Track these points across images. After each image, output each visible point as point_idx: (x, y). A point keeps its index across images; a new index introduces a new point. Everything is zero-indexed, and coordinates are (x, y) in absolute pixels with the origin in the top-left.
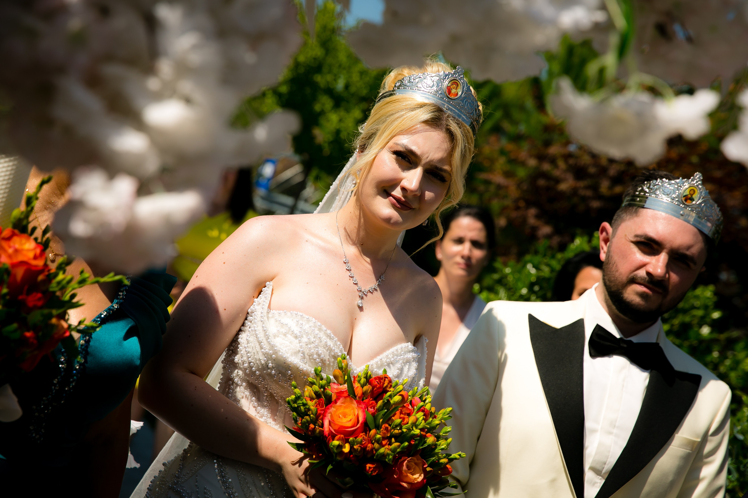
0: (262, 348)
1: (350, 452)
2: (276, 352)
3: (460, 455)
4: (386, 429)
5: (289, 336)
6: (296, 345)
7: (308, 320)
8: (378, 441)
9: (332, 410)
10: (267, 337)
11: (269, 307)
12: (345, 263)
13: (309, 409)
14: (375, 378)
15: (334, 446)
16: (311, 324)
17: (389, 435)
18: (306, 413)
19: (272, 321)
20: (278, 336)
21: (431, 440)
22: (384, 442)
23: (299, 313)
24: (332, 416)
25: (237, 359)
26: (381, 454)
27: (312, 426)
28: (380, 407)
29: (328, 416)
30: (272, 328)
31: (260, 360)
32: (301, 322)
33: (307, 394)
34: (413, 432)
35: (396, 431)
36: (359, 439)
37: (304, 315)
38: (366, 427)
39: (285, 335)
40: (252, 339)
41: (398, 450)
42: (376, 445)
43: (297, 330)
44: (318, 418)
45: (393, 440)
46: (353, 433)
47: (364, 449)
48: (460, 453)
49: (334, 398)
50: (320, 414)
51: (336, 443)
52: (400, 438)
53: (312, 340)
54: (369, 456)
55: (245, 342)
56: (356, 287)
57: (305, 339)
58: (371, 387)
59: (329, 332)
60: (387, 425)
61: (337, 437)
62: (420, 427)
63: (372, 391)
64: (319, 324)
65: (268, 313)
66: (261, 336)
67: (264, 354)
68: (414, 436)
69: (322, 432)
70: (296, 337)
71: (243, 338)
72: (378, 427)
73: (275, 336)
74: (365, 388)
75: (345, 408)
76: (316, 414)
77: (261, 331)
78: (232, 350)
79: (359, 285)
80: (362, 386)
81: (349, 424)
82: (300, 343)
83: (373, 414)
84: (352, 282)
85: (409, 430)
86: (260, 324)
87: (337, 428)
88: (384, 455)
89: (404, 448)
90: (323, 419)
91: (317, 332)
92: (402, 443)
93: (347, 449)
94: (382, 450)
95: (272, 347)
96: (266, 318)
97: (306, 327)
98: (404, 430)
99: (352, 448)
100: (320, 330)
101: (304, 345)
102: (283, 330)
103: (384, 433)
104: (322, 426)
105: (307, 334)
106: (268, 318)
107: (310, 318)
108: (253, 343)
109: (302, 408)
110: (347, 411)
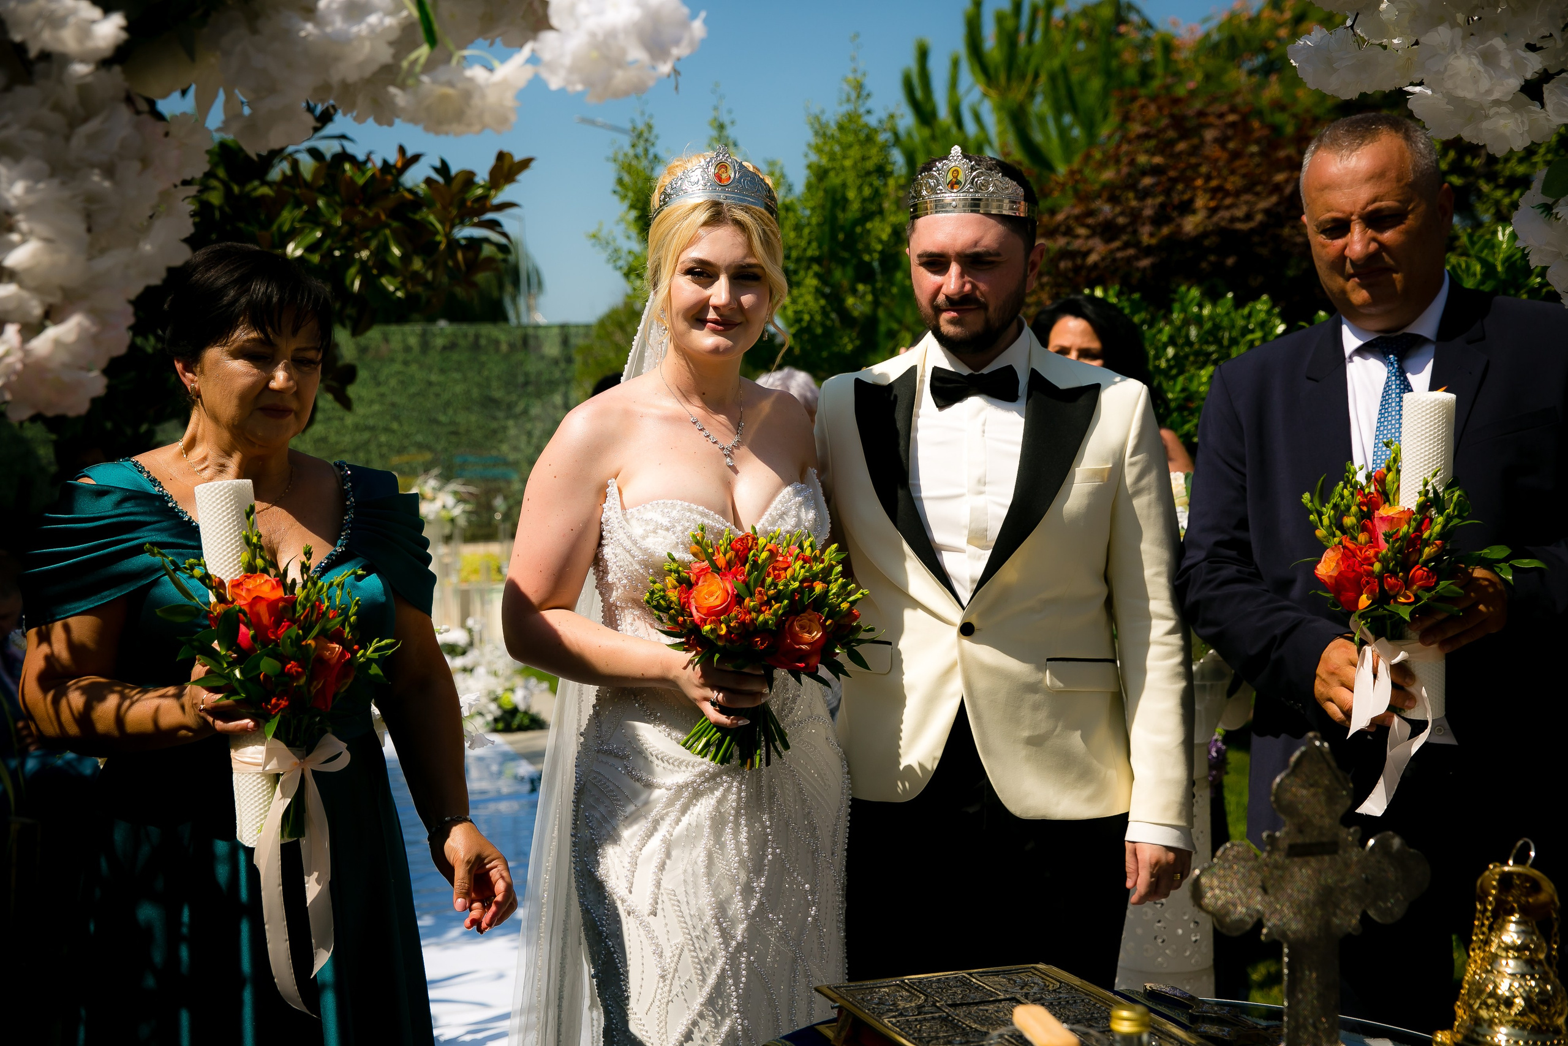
0: (634, 557)
1: (728, 632)
2: (651, 555)
3: (862, 594)
4: (760, 592)
5: (659, 531)
6: (671, 538)
7: (673, 506)
8: (754, 609)
9: (695, 593)
10: (635, 543)
11: (623, 508)
12: (695, 423)
13: (671, 602)
14: (736, 542)
15: (707, 632)
16: (678, 508)
17: (766, 598)
18: (669, 608)
19: (633, 522)
20: (647, 537)
21: (819, 587)
22: (763, 609)
23: (661, 502)
24: (696, 601)
25: (610, 578)
26: (761, 622)
27: (681, 619)
28: (749, 571)
29: (692, 601)
30: (637, 530)
31: (637, 570)
32: (666, 510)
33: (669, 586)
34: (791, 587)
35: (772, 592)
36: (733, 614)
37: (666, 501)
38: (738, 599)
39: (655, 532)
40: (619, 550)
41: (780, 612)
42: (754, 615)
43: (665, 522)
44: (684, 609)
45: (773, 602)
46: (726, 610)
47: (742, 623)
48: (861, 591)
49: (693, 579)
50: (684, 603)
51: (707, 628)
52: (778, 598)
53: (687, 524)
54: (751, 629)
55: (613, 556)
56: (717, 447)
57: (679, 528)
58: (734, 553)
59: (701, 508)
60: (760, 589)
61: (708, 622)
62: (800, 578)
63: (737, 555)
64: (687, 504)
65: (624, 515)
66: (628, 544)
67: (640, 563)
68: (794, 590)
69: (693, 621)
70: (668, 529)
71: (608, 552)
72: (751, 595)
73: (644, 538)
74: (728, 556)
75: (709, 586)
76: (680, 603)
77: (625, 538)
78: (603, 571)
79: (719, 442)
80: (725, 554)
81: (718, 602)
82: (674, 533)
83: (744, 582)
84: (710, 441)
85: (786, 585)
86: (620, 531)
87: (705, 611)
88: (766, 622)
89: (785, 607)
90: (689, 607)
91: (688, 514)
92: (781, 602)
93: (723, 630)
94: (761, 618)
95: (645, 551)
96: (624, 523)
97: (674, 513)
98: (781, 588)
99: (728, 627)
100: (691, 510)
101: (681, 535)
102: (651, 527)
103: (760, 599)
104: (691, 615)
105: (679, 521)
106: (627, 520)
107: (675, 501)
108: (623, 555)
109: (662, 602)
110: (712, 588)
